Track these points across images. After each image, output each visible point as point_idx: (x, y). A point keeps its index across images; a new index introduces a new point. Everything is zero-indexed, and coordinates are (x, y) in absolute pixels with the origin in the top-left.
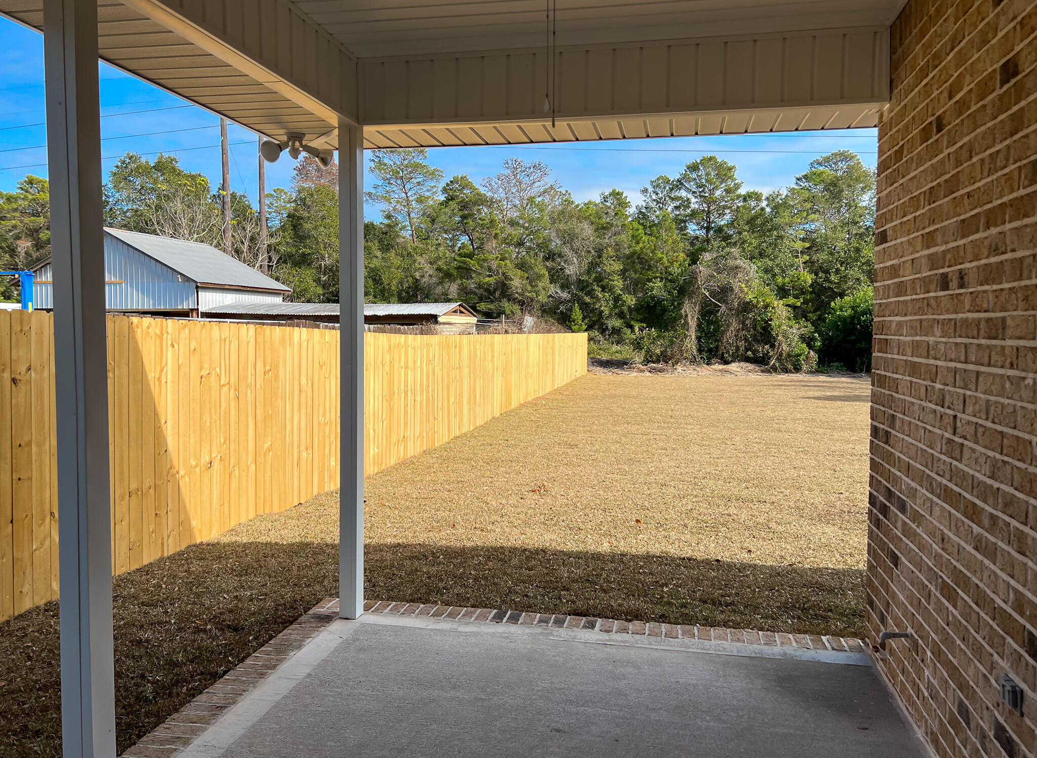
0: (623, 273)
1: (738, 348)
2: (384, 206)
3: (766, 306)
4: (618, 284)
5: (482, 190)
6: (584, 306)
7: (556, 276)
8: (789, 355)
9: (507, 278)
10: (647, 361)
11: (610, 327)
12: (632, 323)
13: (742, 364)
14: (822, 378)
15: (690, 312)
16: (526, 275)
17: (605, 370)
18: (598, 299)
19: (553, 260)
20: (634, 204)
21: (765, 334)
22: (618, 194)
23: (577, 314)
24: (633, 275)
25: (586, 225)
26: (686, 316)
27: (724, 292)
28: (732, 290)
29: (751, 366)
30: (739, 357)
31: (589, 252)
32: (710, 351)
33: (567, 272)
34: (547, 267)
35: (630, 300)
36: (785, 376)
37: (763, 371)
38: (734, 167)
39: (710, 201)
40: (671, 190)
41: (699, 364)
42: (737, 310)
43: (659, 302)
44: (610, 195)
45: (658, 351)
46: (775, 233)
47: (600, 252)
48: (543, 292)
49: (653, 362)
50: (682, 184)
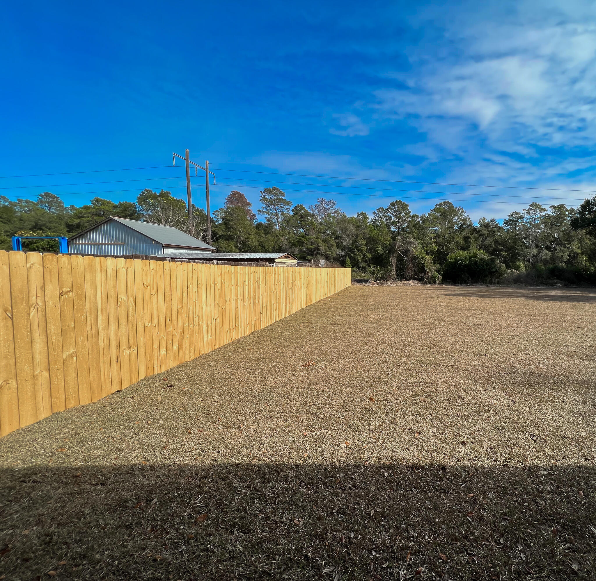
0: (366, 245)
1: (412, 275)
2: (266, 216)
3: (423, 258)
4: (364, 249)
5: (309, 211)
6: (351, 258)
7: (339, 246)
8: (431, 277)
9: (319, 246)
10: (376, 280)
11: (361, 266)
12: (370, 264)
13: (414, 281)
14: (444, 286)
15: (393, 260)
16: (327, 245)
17: (359, 284)
18: (357, 255)
19: (338, 239)
20: (370, 218)
21: (422, 269)
22: (364, 213)
23: (348, 261)
24: (370, 246)
25: (351, 225)
26: (392, 261)
27: (406, 252)
28: (409, 251)
29: (417, 282)
30: (412, 278)
31: (353, 236)
32: (401, 275)
33: (344, 244)
34: (336, 242)
35: (370, 256)
36: (429, 286)
37: (421, 284)
38: (408, 205)
39: (399, 218)
40: (385, 213)
41: (397, 281)
42: (411, 259)
43: (381, 255)
44: (361, 213)
45: (380, 276)
46: (424, 230)
47: (357, 236)
48: (334, 252)
49: (379, 280)
50: (388, 211)
